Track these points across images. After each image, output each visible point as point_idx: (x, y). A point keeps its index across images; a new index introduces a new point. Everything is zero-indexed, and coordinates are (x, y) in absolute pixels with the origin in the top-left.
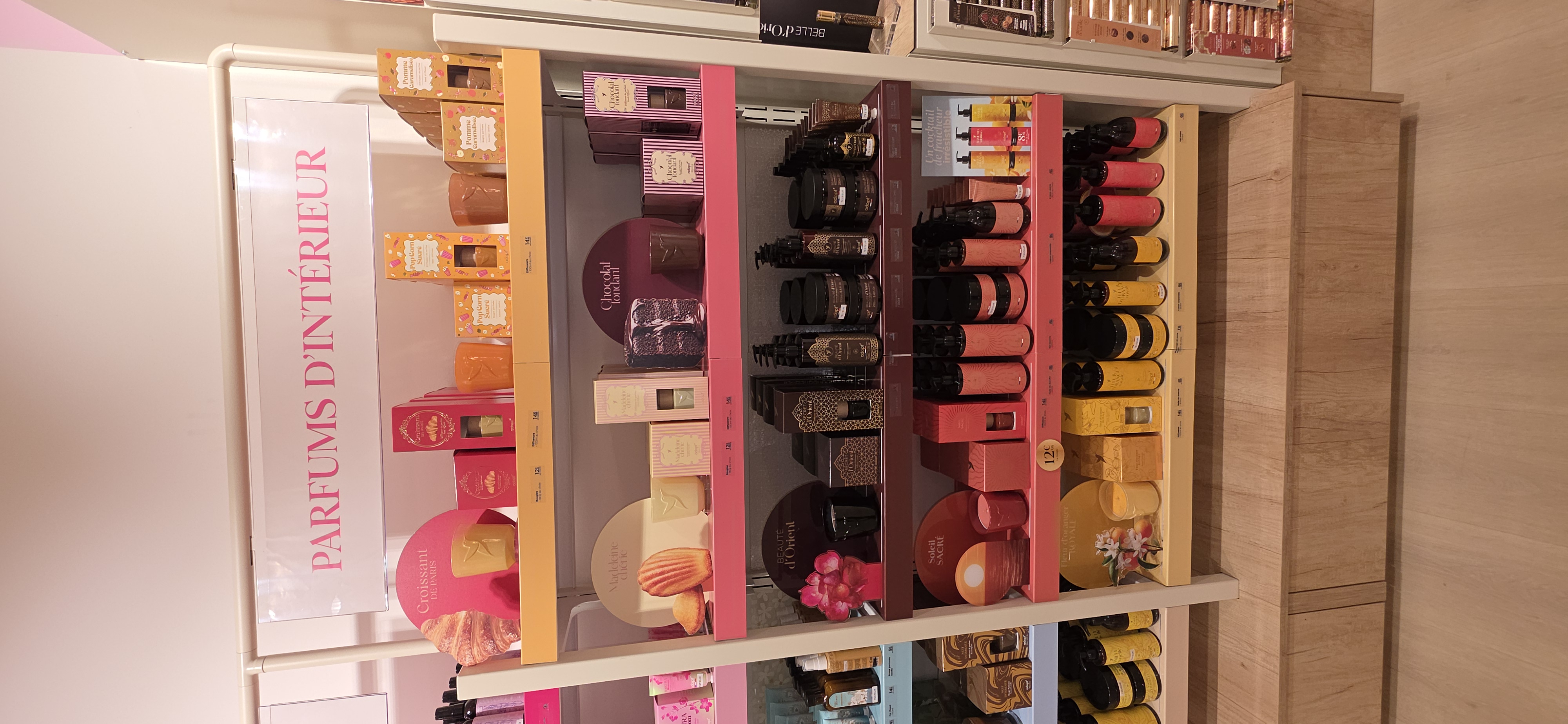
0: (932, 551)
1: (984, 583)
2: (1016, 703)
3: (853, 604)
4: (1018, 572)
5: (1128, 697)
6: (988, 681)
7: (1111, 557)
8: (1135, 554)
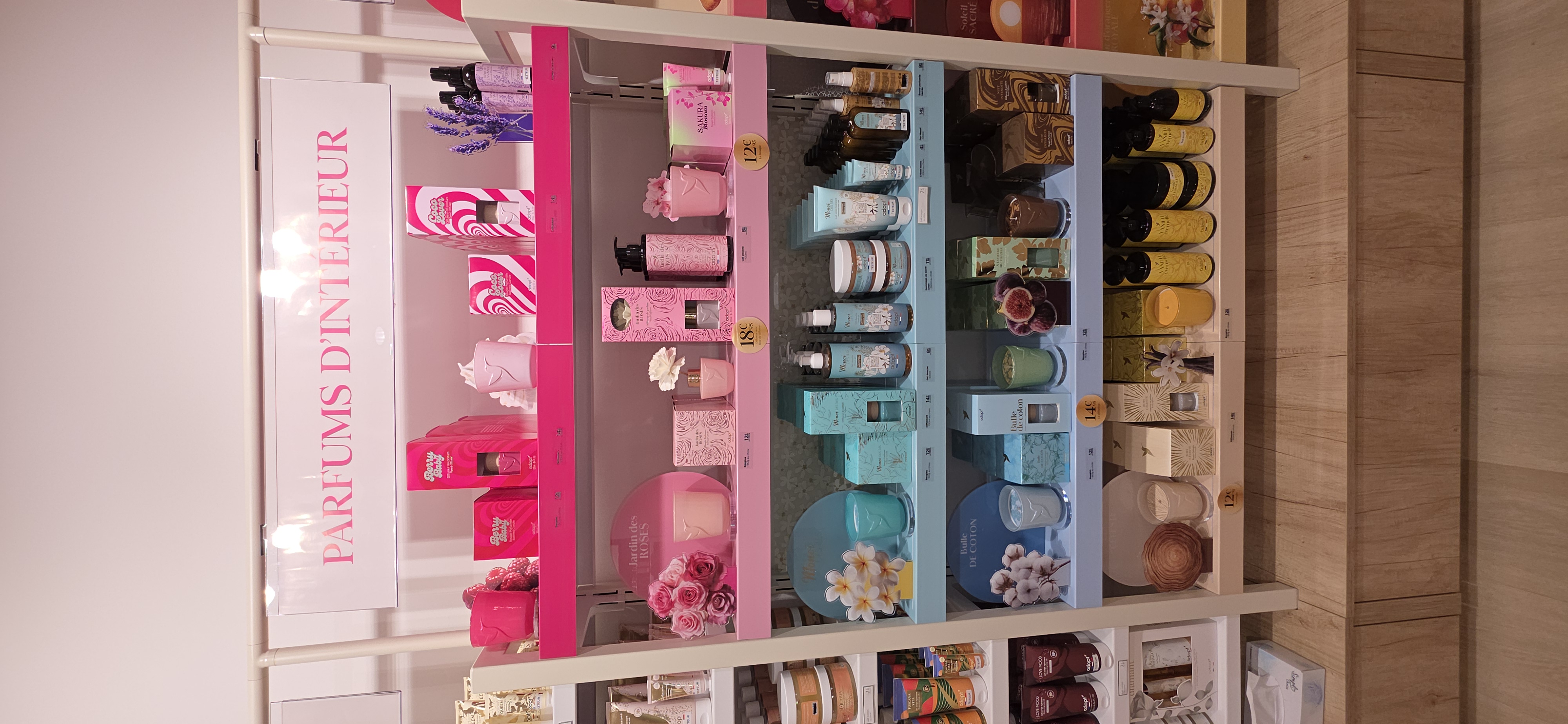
0: (964, 17)
1: (1021, 23)
2: (1057, 157)
3: (880, 17)
4: (1058, 19)
5: (1179, 183)
6: (1027, 126)
7: (1158, 26)
8: (1185, 27)
